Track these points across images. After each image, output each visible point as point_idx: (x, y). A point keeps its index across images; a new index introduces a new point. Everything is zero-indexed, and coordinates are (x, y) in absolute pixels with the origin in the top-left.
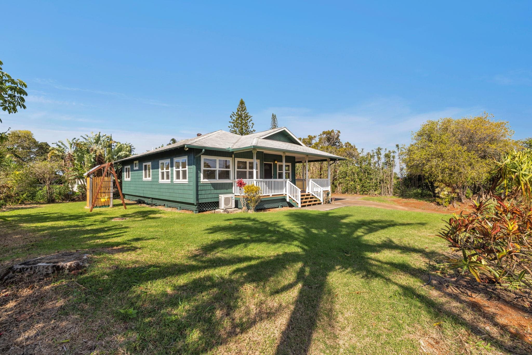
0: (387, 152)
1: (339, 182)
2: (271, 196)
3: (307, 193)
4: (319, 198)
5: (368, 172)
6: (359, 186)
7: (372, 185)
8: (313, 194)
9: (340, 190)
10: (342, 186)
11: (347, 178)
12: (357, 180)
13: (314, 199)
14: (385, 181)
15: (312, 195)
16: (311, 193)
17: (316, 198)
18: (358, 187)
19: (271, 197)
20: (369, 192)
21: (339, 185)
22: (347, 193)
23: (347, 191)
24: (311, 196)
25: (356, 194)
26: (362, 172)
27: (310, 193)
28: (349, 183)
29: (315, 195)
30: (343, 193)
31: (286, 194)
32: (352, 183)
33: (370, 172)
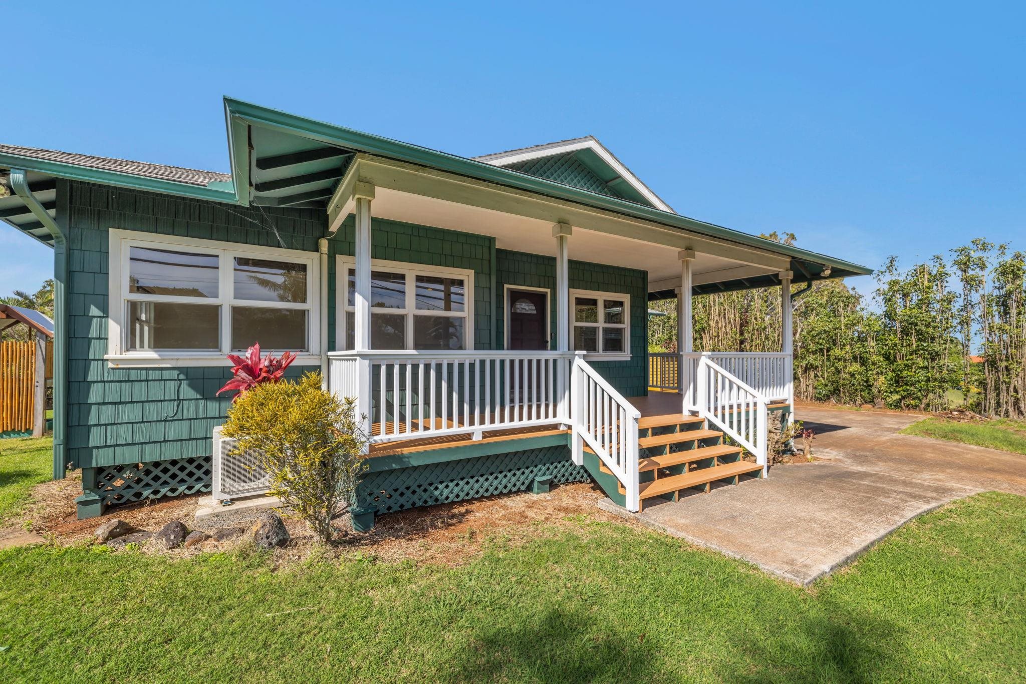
0: (1008, 259)
1: (804, 363)
2: (477, 438)
3: (685, 416)
4: (749, 446)
5: (918, 332)
6: (882, 378)
7: (938, 376)
8: (718, 422)
9: (810, 389)
10: (816, 376)
11: (837, 352)
12: (874, 358)
13: (722, 449)
14: (1004, 364)
15: (712, 426)
16: (704, 414)
17: (733, 443)
18: (881, 382)
19: (478, 446)
20: (925, 401)
21: (805, 371)
22: (833, 400)
23: (836, 392)
24: (706, 432)
25: (869, 406)
26: (895, 334)
27: (702, 416)
28: (845, 367)
29: (725, 427)
30: (819, 399)
31: (570, 427)
32: (855, 367)
33: (931, 330)
